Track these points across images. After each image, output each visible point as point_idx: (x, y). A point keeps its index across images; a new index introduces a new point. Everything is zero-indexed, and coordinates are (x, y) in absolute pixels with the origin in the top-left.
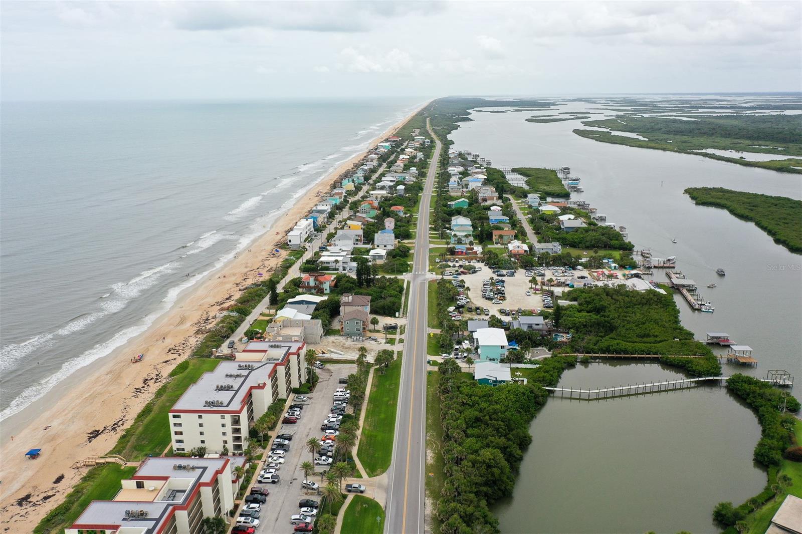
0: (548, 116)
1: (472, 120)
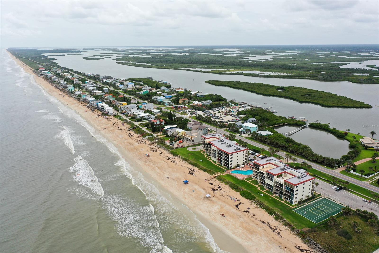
0: (90, 57)
1: (56, 60)
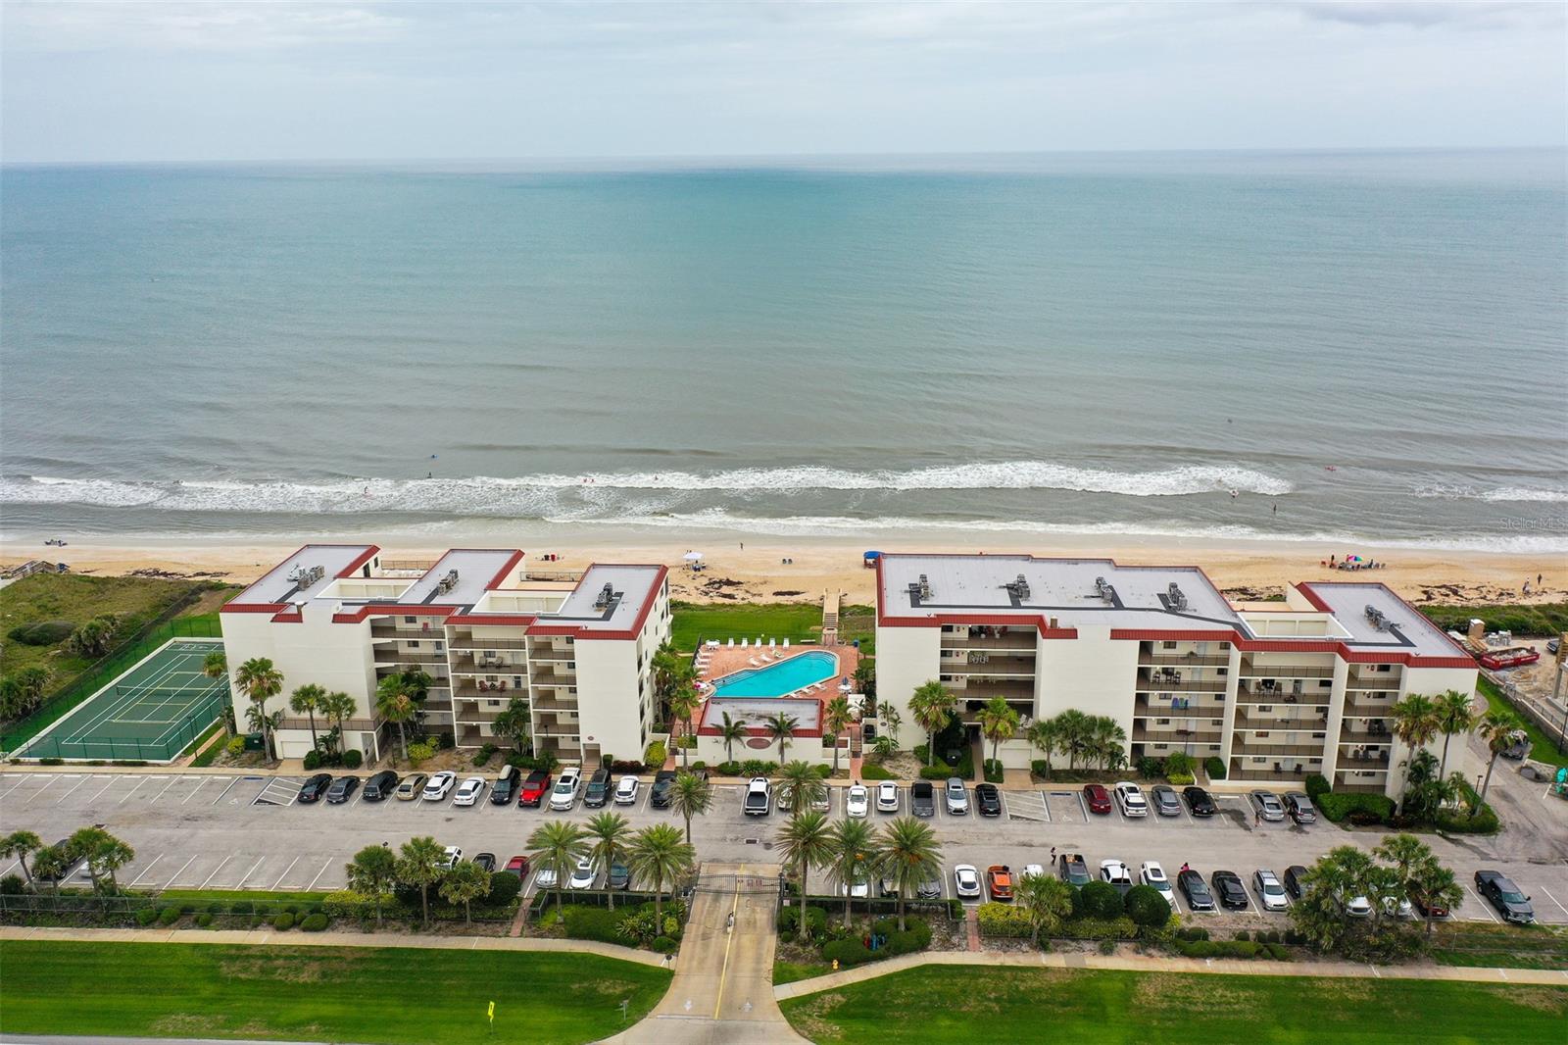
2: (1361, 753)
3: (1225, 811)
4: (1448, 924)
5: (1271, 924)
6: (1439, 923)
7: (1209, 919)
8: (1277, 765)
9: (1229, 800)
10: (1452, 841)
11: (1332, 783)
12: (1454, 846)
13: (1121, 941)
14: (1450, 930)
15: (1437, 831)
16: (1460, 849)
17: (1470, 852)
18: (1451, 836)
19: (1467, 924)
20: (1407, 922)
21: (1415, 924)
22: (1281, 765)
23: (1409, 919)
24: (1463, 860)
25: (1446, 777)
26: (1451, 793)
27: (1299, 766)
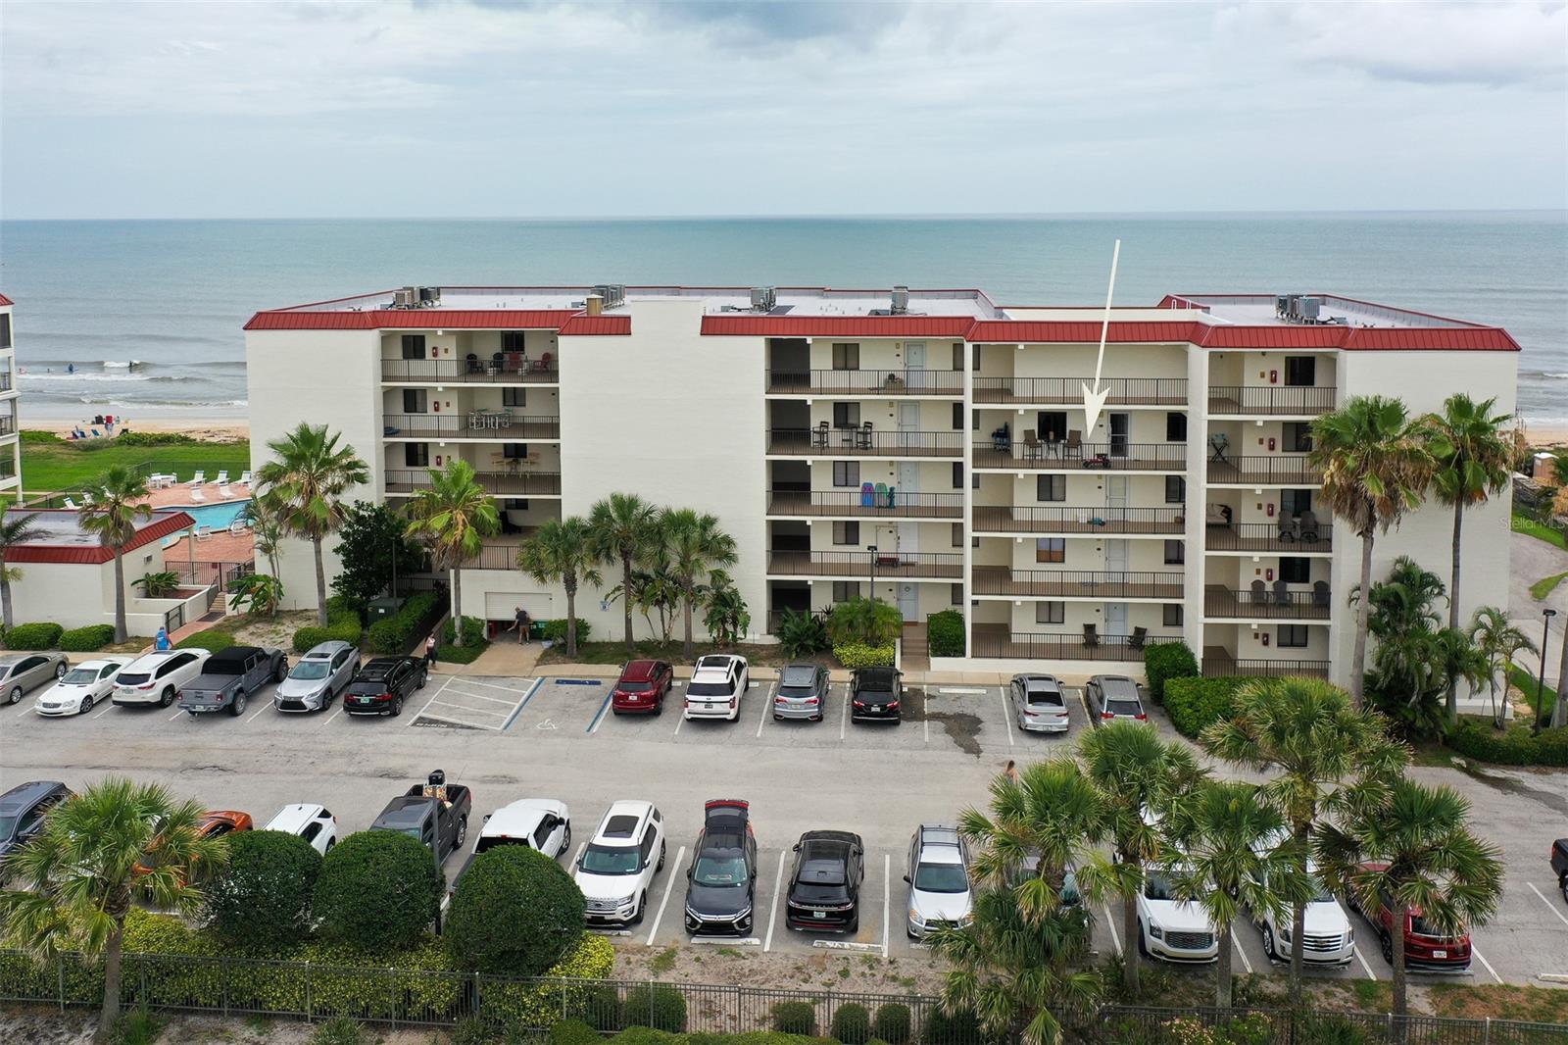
2: (1269, 587)
3: (935, 717)
4: (1472, 993)
5: (907, 983)
6: (1440, 988)
7: (725, 963)
8: (1090, 629)
9: (959, 697)
10: (1495, 783)
11: (1199, 656)
12: (1498, 792)
13: (401, 1027)
14: (1477, 1012)
15: (1455, 760)
16: (1514, 799)
17: (1543, 807)
18: (1491, 772)
19: (1533, 993)
20: (1340, 983)
21: (1365, 990)
22: (1100, 630)
23: (1350, 974)
24: (1521, 824)
25: (1465, 623)
26: (1479, 661)
27: (1140, 632)
